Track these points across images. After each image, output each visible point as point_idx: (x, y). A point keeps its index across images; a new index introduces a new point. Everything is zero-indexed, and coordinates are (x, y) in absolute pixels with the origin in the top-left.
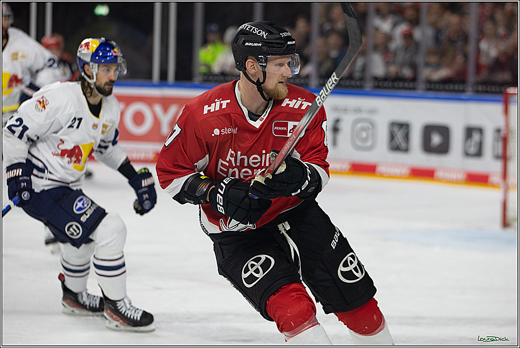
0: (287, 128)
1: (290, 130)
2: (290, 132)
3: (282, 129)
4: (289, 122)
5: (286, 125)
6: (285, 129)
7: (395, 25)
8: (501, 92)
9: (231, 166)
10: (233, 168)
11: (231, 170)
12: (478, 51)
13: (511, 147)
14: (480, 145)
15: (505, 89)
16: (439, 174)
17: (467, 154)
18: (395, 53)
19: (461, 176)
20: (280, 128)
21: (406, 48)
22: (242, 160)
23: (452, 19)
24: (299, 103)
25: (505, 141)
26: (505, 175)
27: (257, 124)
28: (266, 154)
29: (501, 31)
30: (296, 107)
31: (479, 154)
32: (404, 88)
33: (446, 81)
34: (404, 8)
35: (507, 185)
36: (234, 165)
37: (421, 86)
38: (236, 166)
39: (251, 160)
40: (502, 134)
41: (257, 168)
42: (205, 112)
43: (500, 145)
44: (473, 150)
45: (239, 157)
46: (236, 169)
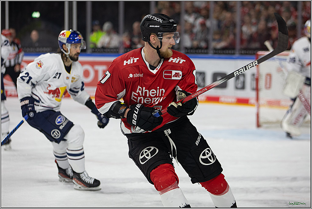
0: (172, 74)
1: (174, 75)
2: (173, 77)
3: (169, 74)
4: (173, 71)
5: (171, 73)
6: (170, 75)
7: (196, 19)
8: (254, 54)
9: (139, 96)
10: (140, 97)
11: (139, 98)
12: (241, 32)
13: (260, 84)
14: (244, 83)
15: (257, 52)
16: (222, 99)
17: (237, 88)
18: (196, 34)
19: (234, 100)
20: (168, 74)
21: (202, 31)
22: (146, 92)
23: (227, 15)
24: (178, 60)
25: (257, 80)
26: (257, 99)
27: (154, 72)
28: (159, 89)
29: (254, 20)
30: (177, 62)
31: (243, 88)
32: (202, 53)
33: (224, 49)
34: (201, 10)
35: (259, 104)
36: (141, 95)
37: (211, 51)
38: (142, 96)
39: (151, 93)
40: (255, 77)
41: (154, 97)
42: (125, 64)
43: (255, 83)
44: (240, 86)
45: (144, 91)
46: (142, 98)
